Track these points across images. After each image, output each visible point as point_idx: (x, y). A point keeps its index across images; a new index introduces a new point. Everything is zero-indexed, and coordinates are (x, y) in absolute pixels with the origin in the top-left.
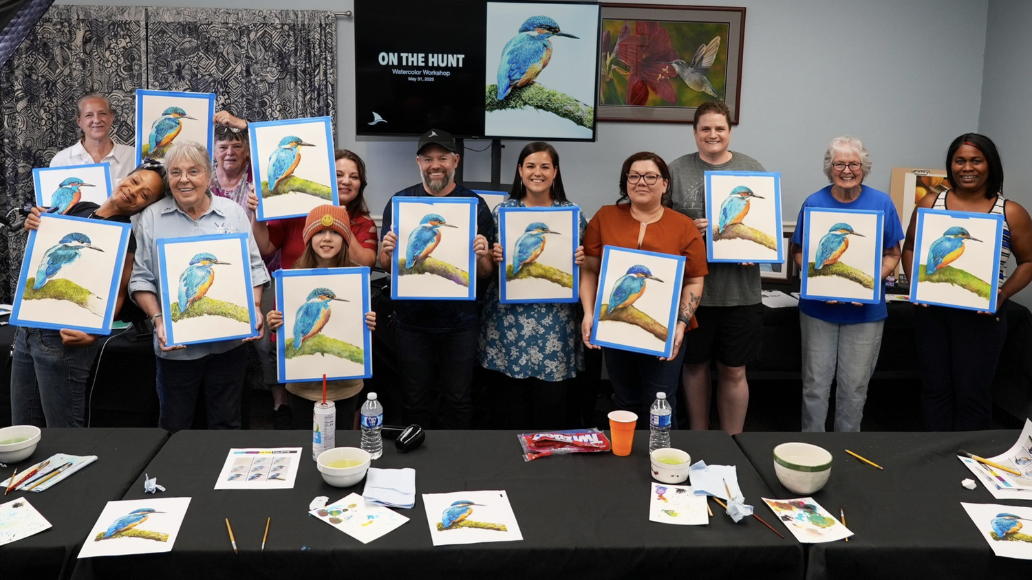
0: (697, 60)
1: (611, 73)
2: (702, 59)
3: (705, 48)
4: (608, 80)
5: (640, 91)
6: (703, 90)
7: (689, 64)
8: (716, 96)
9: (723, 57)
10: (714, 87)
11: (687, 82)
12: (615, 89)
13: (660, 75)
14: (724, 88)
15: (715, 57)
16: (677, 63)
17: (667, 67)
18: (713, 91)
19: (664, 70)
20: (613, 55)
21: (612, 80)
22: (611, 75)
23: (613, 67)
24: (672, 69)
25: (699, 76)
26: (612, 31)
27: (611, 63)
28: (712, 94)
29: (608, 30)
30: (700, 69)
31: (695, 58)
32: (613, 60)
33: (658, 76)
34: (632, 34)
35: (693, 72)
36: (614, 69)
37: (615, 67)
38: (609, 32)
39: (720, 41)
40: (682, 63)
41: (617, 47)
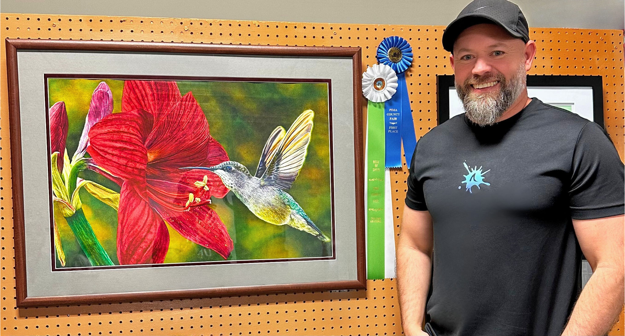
0: (269, 160)
1: (76, 196)
2: (279, 157)
3: (283, 135)
4: (69, 212)
5: (149, 232)
6: (287, 221)
7: (252, 170)
8: (315, 233)
9: (323, 152)
10: (308, 215)
11: (251, 207)
12: (90, 232)
13: (191, 196)
14: (330, 214)
15: (305, 154)
16: (227, 169)
17: (206, 178)
18: (309, 224)
19: (199, 184)
20: (78, 156)
21: (79, 212)
22: (77, 202)
23: (80, 182)
24: (215, 182)
25: (277, 193)
26: (70, 105)
27: (75, 174)
28: (306, 228)
29: (61, 100)
30: (276, 178)
31: (265, 156)
32: (78, 167)
33: (188, 198)
34: (117, 108)
35: (262, 187)
36: (83, 189)
37: (85, 182)
38: (62, 106)
39: (315, 120)
40: (238, 168)
41: (84, 140)
